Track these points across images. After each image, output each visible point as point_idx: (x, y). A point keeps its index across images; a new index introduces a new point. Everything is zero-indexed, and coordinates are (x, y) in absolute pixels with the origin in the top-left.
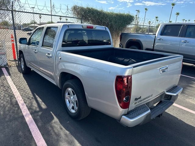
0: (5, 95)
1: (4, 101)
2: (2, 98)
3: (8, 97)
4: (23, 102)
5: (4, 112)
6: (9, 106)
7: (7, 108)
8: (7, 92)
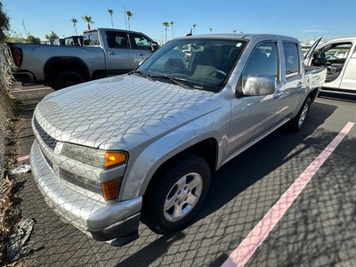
0: (325, 188)
1: (337, 179)
2: (336, 186)
3: (325, 181)
4: (316, 162)
5: (349, 167)
6: (337, 169)
7: (342, 169)
8: (315, 192)
